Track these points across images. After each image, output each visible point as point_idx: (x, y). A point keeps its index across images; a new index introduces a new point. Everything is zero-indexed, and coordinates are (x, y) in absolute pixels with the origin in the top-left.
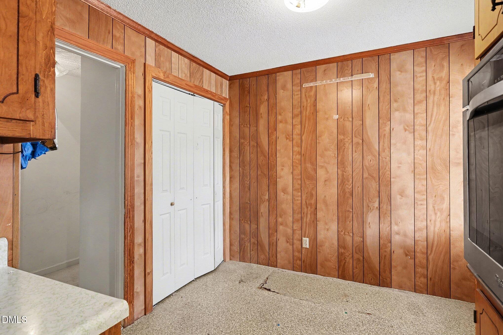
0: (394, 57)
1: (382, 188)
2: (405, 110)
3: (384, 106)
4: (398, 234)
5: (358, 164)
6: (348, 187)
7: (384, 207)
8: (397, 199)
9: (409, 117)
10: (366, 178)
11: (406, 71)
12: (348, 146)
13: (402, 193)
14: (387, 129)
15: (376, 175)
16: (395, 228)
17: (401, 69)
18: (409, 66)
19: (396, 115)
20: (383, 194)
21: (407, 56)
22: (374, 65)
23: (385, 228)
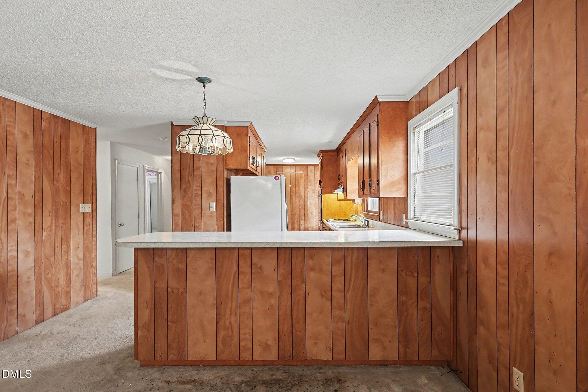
0: (309, 167)
1: (305, 212)
2: (312, 185)
3: (306, 184)
4: (310, 227)
5: (298, 204)
6: (295, 211)
7: (306, 218)
8: (310, 215)
9: (313, 188)
10: (301, 208)
11: (312, 172)
12: (294, 197)
13: (311, 213)
14: (307, 191)
15: (303, 207)
16: (309, 225)
17: (311, 171)
18: (313, 171)
19: (309, 187)
20: (305, 214)
21: (313, 167)
22: (303, 169)
23: (306, 225)
